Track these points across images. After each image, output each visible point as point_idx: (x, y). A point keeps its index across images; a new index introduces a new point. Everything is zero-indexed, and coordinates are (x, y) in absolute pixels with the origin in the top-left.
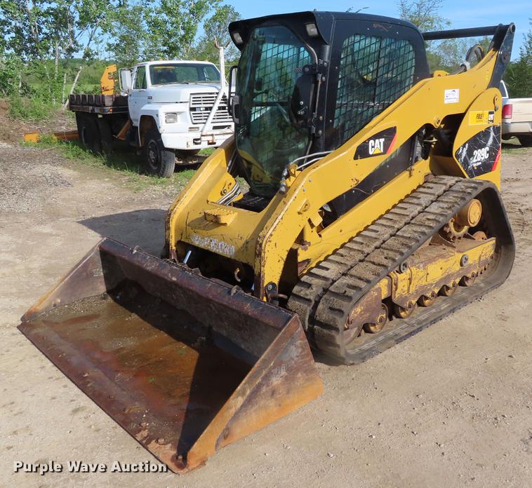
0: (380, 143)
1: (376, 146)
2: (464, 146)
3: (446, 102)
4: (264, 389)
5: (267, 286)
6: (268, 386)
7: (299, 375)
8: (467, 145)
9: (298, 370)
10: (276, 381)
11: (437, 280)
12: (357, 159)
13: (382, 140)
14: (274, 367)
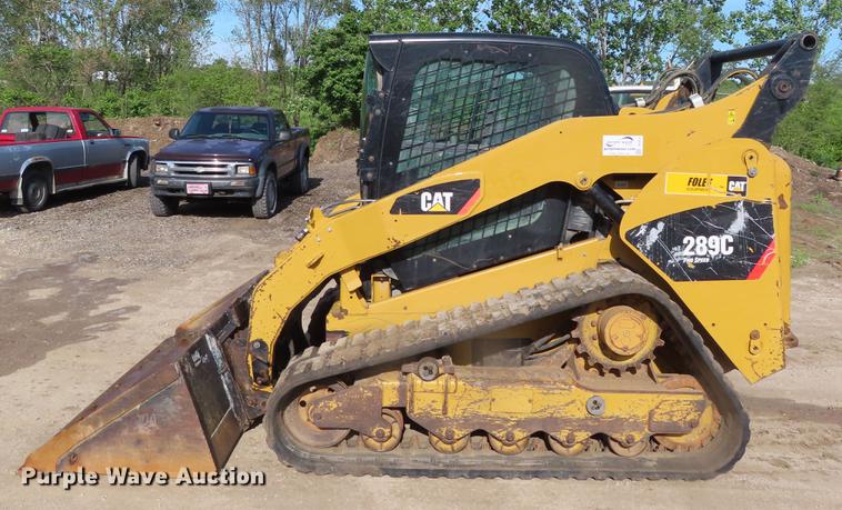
0: (444, 198)
1: (435, 202)
2: (653, 224)
3: (605, 153)
4: (125, 432)
5: (253, 342)
6: (131, 430)
7: (177, 437)
8: (661, 226)
9: (176, 430)
10: (142, 430)
11: (523, 417)
12: (398, 213)
13: (449, 195)
14: (141, 412)
